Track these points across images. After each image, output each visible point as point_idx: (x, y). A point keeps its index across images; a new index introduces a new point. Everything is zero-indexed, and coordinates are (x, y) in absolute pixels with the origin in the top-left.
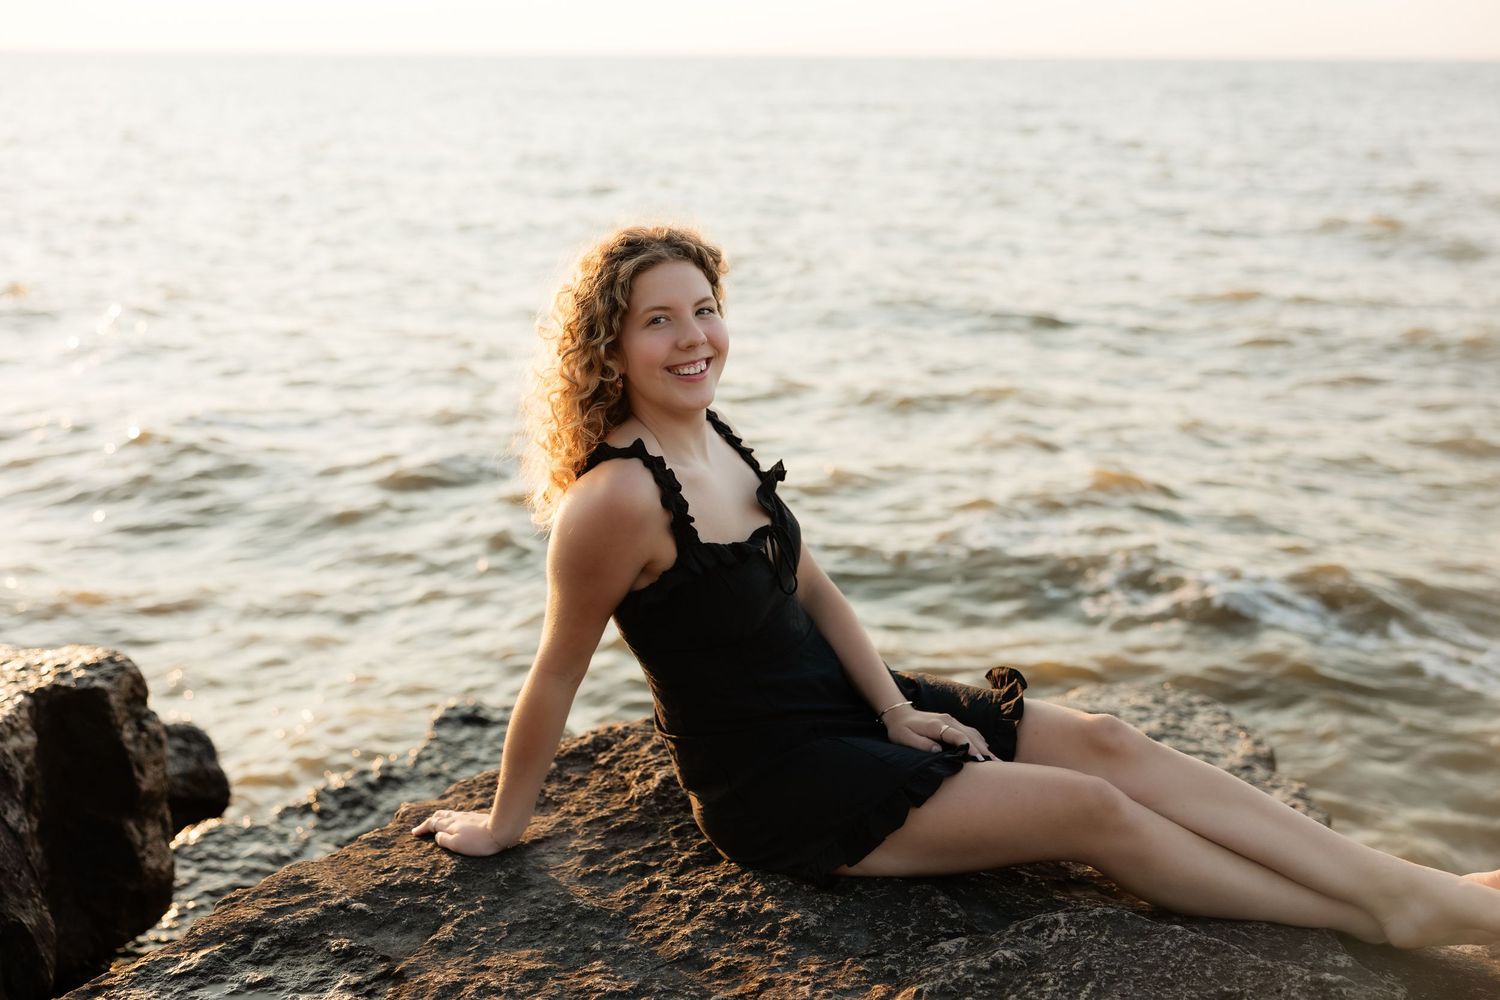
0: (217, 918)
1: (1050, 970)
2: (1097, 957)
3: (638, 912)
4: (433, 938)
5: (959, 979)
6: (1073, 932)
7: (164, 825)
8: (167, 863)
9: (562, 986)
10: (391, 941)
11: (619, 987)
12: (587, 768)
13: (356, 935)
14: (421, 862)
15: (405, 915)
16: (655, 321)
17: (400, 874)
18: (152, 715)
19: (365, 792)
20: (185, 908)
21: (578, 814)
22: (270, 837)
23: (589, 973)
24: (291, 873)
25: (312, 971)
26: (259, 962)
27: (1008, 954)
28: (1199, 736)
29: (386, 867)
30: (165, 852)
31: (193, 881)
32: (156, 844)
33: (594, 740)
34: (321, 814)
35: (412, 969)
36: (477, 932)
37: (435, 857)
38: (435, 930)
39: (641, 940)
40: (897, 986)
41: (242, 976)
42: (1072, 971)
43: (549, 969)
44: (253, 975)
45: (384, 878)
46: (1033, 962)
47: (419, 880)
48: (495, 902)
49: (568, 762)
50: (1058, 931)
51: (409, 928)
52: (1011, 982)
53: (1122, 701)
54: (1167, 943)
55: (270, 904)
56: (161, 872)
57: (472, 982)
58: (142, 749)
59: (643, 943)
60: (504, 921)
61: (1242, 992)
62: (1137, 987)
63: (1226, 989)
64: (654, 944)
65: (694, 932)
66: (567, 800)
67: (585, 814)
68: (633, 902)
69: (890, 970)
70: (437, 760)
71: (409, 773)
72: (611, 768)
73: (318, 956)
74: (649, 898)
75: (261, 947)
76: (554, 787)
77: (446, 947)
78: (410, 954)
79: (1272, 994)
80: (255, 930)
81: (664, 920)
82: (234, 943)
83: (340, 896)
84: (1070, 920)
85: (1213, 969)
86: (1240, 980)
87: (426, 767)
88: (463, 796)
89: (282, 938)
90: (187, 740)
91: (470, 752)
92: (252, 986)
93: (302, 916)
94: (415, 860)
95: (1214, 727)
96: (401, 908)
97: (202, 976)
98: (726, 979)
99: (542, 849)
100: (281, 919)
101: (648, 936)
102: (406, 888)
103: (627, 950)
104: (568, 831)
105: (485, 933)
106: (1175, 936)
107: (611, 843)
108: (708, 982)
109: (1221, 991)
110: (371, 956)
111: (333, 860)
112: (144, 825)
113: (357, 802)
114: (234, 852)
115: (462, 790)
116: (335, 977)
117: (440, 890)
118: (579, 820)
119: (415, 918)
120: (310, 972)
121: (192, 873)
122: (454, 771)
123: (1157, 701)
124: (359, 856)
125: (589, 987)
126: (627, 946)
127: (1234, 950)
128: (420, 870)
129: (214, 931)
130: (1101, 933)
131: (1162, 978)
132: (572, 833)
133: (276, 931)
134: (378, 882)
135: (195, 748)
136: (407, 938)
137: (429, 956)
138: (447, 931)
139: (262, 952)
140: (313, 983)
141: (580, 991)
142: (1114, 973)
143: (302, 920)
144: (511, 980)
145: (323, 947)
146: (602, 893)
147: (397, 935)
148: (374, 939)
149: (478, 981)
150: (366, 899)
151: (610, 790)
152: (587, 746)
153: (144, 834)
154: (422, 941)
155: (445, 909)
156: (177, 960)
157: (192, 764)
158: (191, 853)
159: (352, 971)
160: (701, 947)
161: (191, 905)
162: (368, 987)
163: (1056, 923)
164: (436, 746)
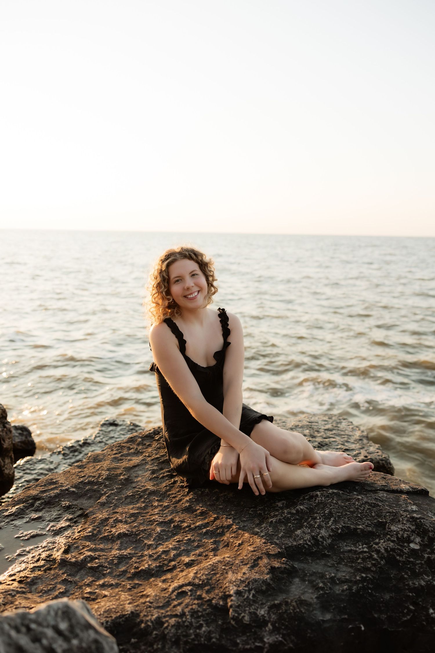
0: (23, 494)
1: (317, 513)
2: (334, 508)
3: (170, 491)
4: (98, 501)
5: (285, 516)
6: (323, 499)
7: (11, 459)
8: (12, 472)
9: (144, 519)
10: (84, 502)
11: (164, 520)
12: (151, 441)
13: (71, 500)
14: (95, 474)
15: (89, 493)
16: (177, 281)
17: (87, 478)
18: (8, 423)
19: (78, 447)
20: (18, 486)
21: (149, 456)
22: (47, 462)
23: (153, 514)
24: (50, 478)
25: (55, 514)
26: (36, 511)
27: (302, 507)
28: (344, 429)
29: (83, 475)
30: (11, 468)
31: (21, 477)
32: (8, 465)
33: (154, 431)
34: (64, 454)
35: (91, 513)
36: (114, 499)
37: (99, 472)
38: (99, 498)
39: (171, 502)
40: (263, 519)
41: (30, 516)
42: (325, 514)
43: (139, 513)
44: (34, 515)
45: (82, 479)
46: (311, 511)
47: (94, 480)
48: (120, 488)
49: (145, 438)
50: (318, 498)
51: (90, 497)
52: (304, 518)
53: (319, 418)
54: (357, 503)
55: (41, 489)
56: (10, 475)
57: (112, 518)
58: (4, 434)
59: (172, 503)
60: (124, 495)
61: (386, 522)
62: (349, 520)
63: (380, 520)
64: (176, 503)
65: (190, 499)
66: (145, 452)
67: (151, 456)
68: (168, 488)
69: (260, 513)
70: (101, 437)
71: (92, 441)
72: (160, 441)
73: (58, 508)
74: (174, 486)
75: (38, 505)
76: (140, 447)
77: (103, 505)
78: (90, 507)
79: (397, 522)
80: (35, 498)
81: (179, 495)
82: (28, 504)
83: (66, 486)
84: (322, 494)
85: (375, 513)
86: (385, 517)
87: (98, 439)
88: (110, 450)
89: (45, 501)
90: (22, 431)
91: (112, 435)
92: (34, 520)
93: (52, 493)
94: (93, 473)
95: (348, 427)
96: (88, 490)
97: (16, 516)
98: (202, 516)
99: (137, 469)
100: (45, 495)
101: (174, 500)
102: (90, 483)
103: (167, 506)
104: (145, 462)
105: (117, 499)
106: (359, 500)
107: (160, 467)
108: (196, 517)
109: (378, 521)
110: (76, 508)
111: (65, 473)
112: (4, 459)
113: (75, 451)
114: (35, 467)
115: (109, 448)
116: (63, 516)
117: (101, 484)
118: (149, 459)
119: (92, 494)
120: (54, 514)
121: (21, 474)
122: (107, 441)
123: (329, 418)
124: (74, 471)
125: (154, 519)
126: (166, 504)
127: (381, 506)
128: (94, 477)
129: (21, 499)
130: (333, 499)
131: (357, 516)
132: (147, 463)
133: (43, 499)
134: (80, 481)
135: (25, 433)
136: (89, 501)
137: (97, 508)
138: (103, 499)
139: (38, 507)
140: (55, 518)
141: (150, 521)
142: (340, 514)
143: (53, 495)
144: (126, 517)
145: (59, 504)
146: (157, 484)
147: (86, 500)
148: (78, 502)
149: (114, 517)
150: (75, 487)
151: (159, 448)
152: (151, 433)
153: (4, 462)
154: (95, 502)
155: (103, 490)
156: (8, 510)
157: (24, 438)
158: (21, 468)
159: (70, 514)
160: (193, 504)
161: (20, 485)
162: (75, 520)
163: (317, 495)
164: (101, 433)
